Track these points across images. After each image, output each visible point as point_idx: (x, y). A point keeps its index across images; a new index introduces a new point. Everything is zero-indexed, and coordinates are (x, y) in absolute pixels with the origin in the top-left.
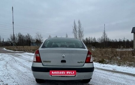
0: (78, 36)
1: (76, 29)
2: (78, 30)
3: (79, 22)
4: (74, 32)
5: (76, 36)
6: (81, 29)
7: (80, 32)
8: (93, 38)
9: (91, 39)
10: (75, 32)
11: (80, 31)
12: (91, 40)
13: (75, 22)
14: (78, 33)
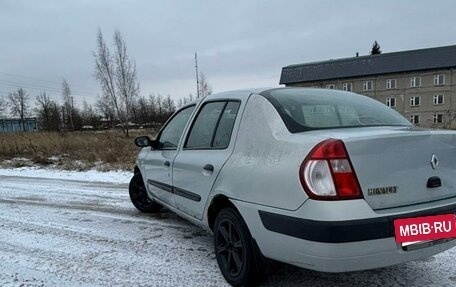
0: (116, 90)
1: (106, 65)
2: (114, 66)
3: (118, 40)
4: (99, 76)
5: (109, 91)
6: (126, 63)
7: (126, 77)
8: (164, 97)
9: (159, 102)
10: (106, 76)
11: (123, 74)
12: (158, 106)
13: (100, 38)
14: (115, 81)
